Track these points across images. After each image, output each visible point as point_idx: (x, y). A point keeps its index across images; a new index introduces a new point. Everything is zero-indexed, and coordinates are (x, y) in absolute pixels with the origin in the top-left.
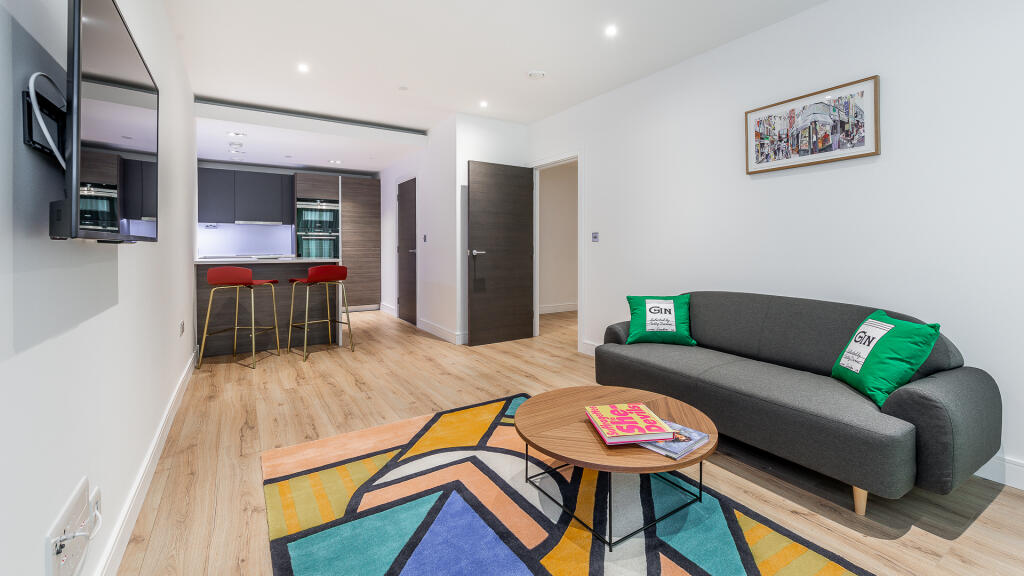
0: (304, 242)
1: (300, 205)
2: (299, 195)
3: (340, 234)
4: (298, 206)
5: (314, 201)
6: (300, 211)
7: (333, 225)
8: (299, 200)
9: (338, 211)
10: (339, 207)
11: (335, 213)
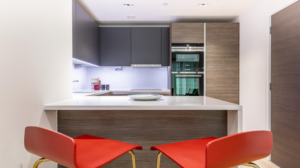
0: (178, 80)
1: (174, 49)
2: (173, 41)
3: (205, 73)
4: (173, 50)
5: (184, 45)
6: (175, 54)
7: (199, 65)
8: (174, 45)
9: (203, 52)
10: (204, 49)
11: (201, 54)
